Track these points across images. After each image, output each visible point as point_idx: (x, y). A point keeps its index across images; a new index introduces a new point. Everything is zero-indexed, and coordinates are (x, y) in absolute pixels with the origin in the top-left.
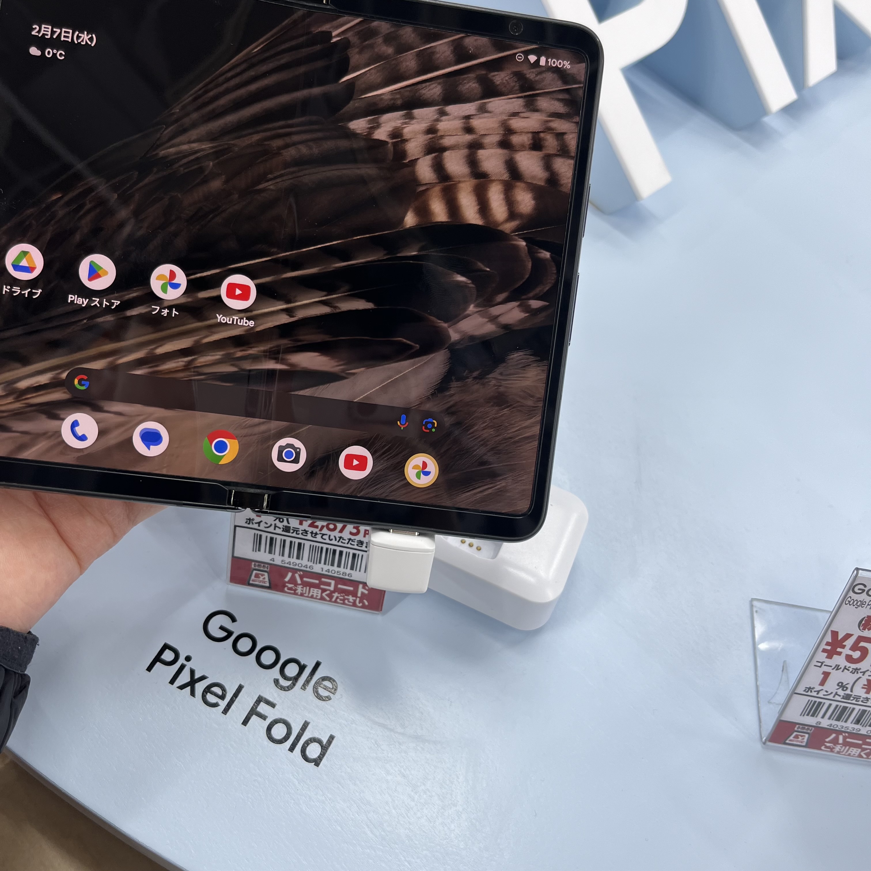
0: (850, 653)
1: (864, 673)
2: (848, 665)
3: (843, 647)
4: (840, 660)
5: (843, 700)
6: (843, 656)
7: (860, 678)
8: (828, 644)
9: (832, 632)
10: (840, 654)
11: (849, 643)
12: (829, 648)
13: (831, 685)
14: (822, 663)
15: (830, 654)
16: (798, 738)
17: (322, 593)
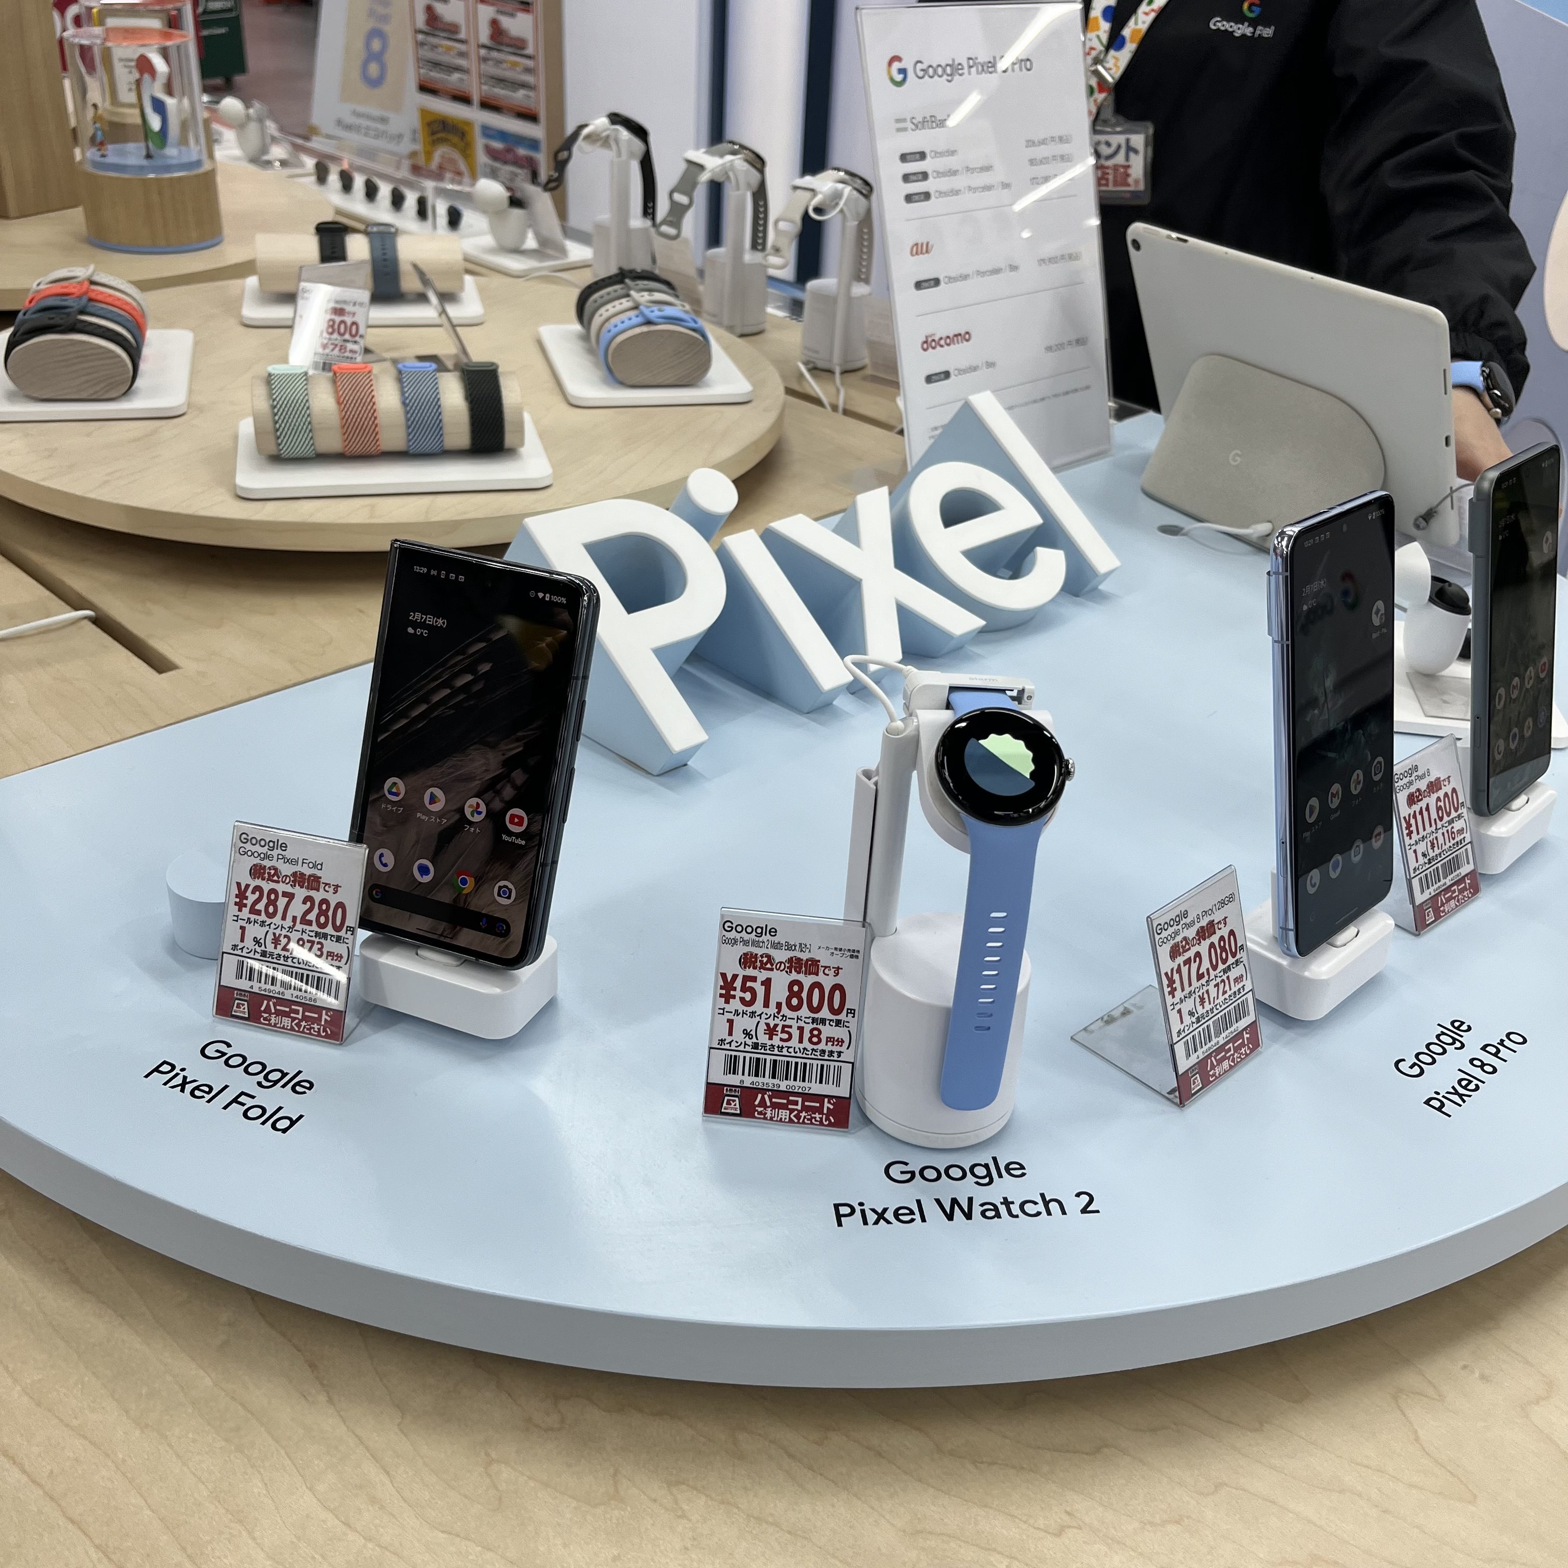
0: (742, 995)
1: (760, 1015)
2: (745, 1008)
3: (735, 989)
4: (735, 1004)
5: (753, 1050)
6: (737, 998)
7: (759, 1022)
8: (722, 988)
9: (721, 974)
10: (734, 997)
11: (738, 984)
12: (724, 992)
13: (738, 1036)
14: (723, 1009)
15: (727, 998)
16: (731, 1104)
17: (292, 1022)
